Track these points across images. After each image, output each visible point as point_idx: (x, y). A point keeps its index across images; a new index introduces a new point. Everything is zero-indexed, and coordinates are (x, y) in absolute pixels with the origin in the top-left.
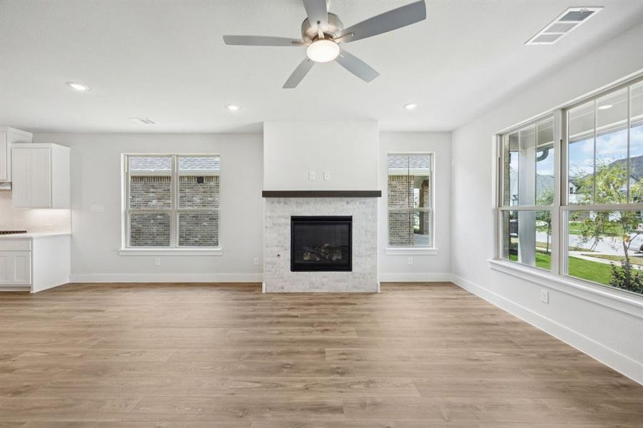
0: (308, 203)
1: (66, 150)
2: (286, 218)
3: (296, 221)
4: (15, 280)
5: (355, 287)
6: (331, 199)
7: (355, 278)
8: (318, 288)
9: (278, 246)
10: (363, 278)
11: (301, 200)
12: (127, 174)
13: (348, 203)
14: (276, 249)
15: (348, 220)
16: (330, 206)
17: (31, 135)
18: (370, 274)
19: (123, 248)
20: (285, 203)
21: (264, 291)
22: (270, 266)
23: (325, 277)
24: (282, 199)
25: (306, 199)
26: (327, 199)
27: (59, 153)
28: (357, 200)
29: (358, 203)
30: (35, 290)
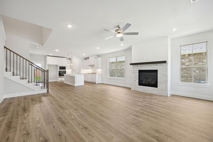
0: (143, 66)
1: (101, 58)
2: (137, 70)
3: (140, 71)
4: (93, 81)
5: (159, 93)
6: (150, 64)
7: (159, 90)
8: (146, 91)
9: (135, 78)
10: (162, 90)
11: (141, 65)
12: (109, 62)
13: (156, 66)
14: (135, 79)
15: (156, 71)
16: (150, 67)
17: (97, 56)
18: (165, 89)
19: (108, 77)
20: (137, 66)
21: (132, 90)
22: (133, 83)
23: (148, 88)
24: (136, 65)
25: (143, 65)
26: (149, 65)
27: (100, 59)
28: (160, 65)
29: (160, 66)
30: (96, 83)
